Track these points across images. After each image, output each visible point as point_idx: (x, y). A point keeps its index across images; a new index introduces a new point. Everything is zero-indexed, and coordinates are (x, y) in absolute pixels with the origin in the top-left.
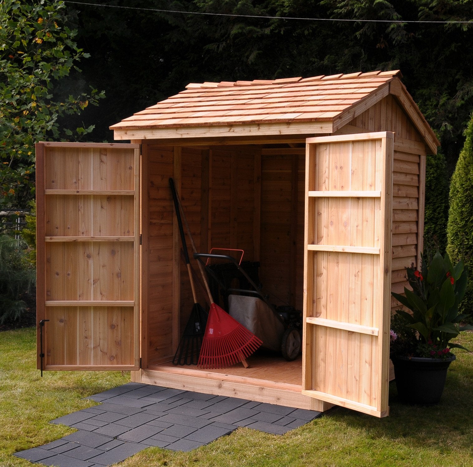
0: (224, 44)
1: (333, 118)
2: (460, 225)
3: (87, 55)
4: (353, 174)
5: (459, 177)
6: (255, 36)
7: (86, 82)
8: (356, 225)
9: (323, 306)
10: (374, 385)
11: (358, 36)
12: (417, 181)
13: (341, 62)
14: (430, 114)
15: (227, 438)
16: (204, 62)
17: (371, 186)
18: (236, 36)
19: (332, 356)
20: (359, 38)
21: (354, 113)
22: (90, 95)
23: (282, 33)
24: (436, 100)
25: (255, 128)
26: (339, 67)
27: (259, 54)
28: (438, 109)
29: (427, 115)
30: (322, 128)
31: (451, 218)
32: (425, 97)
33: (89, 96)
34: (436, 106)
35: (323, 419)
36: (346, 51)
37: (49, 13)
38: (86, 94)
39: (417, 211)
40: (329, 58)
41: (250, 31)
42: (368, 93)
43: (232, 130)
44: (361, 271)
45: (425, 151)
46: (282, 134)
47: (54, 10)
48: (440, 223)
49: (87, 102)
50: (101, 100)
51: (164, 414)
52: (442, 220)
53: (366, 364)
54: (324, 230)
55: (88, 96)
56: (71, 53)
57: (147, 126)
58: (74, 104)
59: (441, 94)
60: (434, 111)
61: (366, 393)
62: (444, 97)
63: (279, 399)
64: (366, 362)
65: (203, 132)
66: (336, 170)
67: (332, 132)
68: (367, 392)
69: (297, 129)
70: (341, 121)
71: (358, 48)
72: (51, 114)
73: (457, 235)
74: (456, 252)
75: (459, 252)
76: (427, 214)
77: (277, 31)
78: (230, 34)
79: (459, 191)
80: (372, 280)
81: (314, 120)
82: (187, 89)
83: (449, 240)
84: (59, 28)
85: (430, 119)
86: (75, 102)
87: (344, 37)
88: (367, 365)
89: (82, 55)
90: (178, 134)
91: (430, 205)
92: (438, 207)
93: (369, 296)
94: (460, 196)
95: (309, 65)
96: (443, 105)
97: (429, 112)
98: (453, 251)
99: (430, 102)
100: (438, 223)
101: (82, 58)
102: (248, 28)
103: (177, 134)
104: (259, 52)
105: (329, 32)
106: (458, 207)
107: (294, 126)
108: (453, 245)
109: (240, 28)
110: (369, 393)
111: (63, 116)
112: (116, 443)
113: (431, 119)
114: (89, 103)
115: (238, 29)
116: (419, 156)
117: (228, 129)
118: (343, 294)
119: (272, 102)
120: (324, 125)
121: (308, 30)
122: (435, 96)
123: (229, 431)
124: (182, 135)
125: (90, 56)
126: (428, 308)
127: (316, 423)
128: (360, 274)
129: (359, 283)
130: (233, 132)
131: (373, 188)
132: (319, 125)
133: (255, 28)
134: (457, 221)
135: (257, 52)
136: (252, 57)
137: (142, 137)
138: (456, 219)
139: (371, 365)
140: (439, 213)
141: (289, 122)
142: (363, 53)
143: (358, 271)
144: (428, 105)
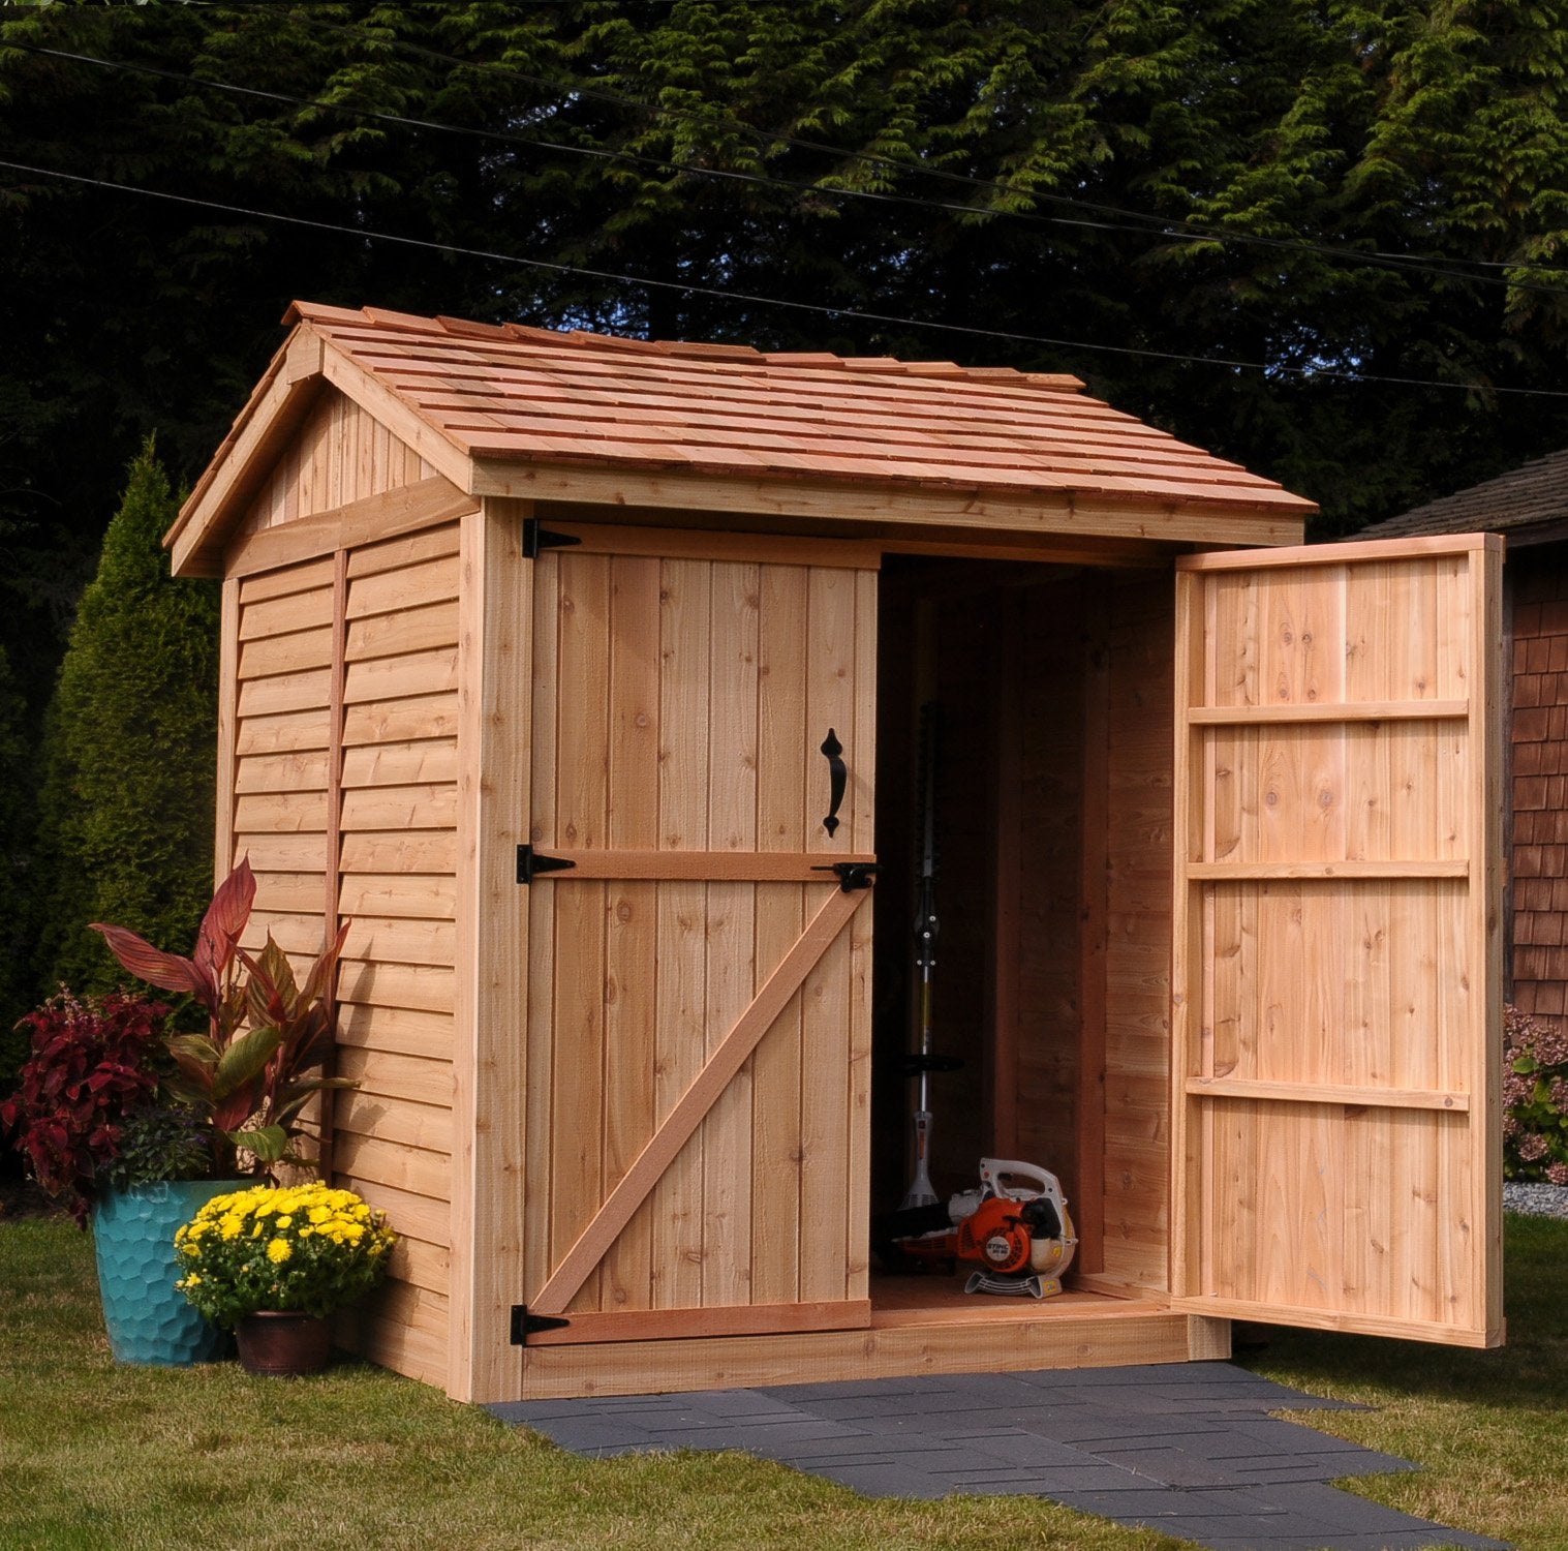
4: (1351, 654)
8: (1365, 798)
9: (1244, 1043)
10: (1448, 1258)
17: (1422, 686)
19: (1282, 1184)
43: (972, 510)
44: (1387, 931)
46: (1147, 537)
53: (1417, 1198)
54: (1241, 820)
61: (1417, 1284)
64: (1415, 1193)
66: (1284, 644)
68: (1421, 1283)
80: (1433, 955)
88: (1421, 1203)
93: (1421, 1002)
110: (1429, 1283)
117: (961, 504)
118: (1321, 1002)
128: (1386, 940)
129: (1385, 966)
131: (1429, 690)
139: (1433, 1200)
143: (1379, 932)
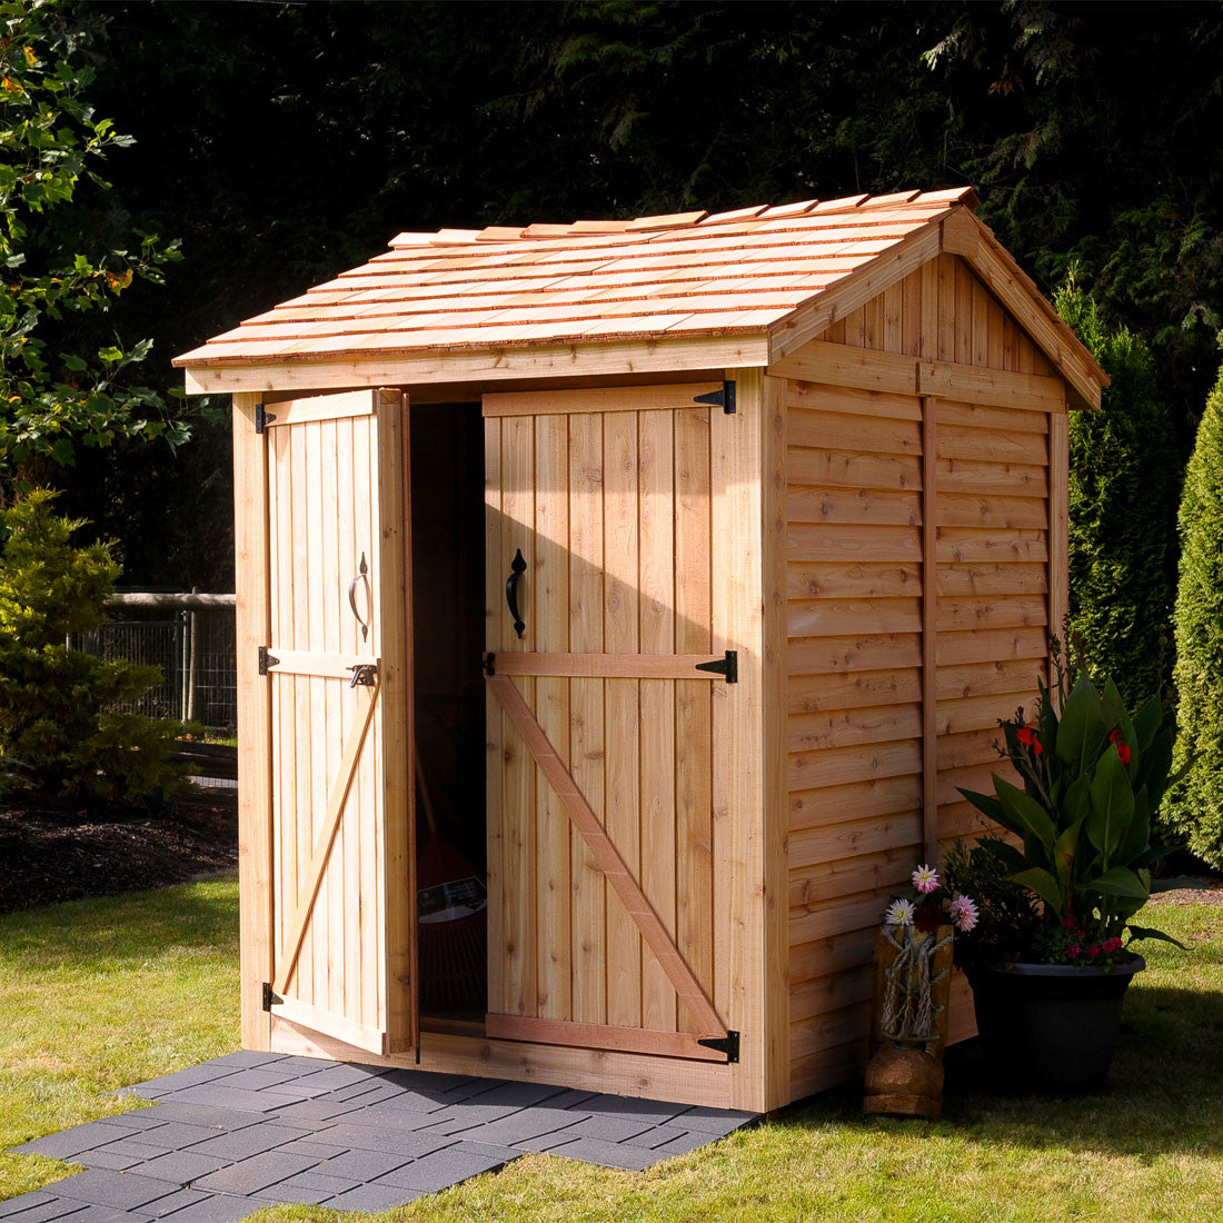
0: (540, 95)
1: (769, 326)
2: (1211, 602)
3: (126, 141)
5: (1204, 466)
6: (627, 70)
7: (129, 215)
11: (930, 62)
12: (1043, 484)
13: (886, 137)
14: (1152, 280)
15: (491, 1178)
16: (481, 149)
18: (573, 71)
20: (933, 67)
21: (833, 310)
22: (138, 254)
23: (709, 59)
24: (1172, 240)
25: (564, 357)
26: (879, 151)
27: (639, 119)
28: (1178, 265)
29: (1144, 285)
30: (739, 353)
31: (1184, 586)
32: (1138, 232)
33: (136, 258)
34: (1170, 258)
35: (764, 1132)
36: (901, 106)
37: (9, 23)
38: (126, 252)
39: (1047, 567)
40: (849, 127)
41: (613, 58)
42: (876, 254)
43: (502, 364)
45: (1067, 402)
46: (636, 371)
47: (24, 13)
48: (1155, 599)
49: (130, 273)
50: (168, 268)
51: (325, 1125)
52: (1161, 591)
55: (131, 258)
56: (77, 136)
57: (275, 356)
58: (91, 279)
59: (1187, 222)
60: (1165, 272)
62: (1194, 230)
63: (644, 1082)
65: (426, 370)
67: (765, 363)
69: (674, 358)
70: (792, 335)
71: (936, 94)
72: (22, 310)
73: (1204, 631)
74: (1200, 680)
75: (1209, 679)
76: (1114, 574)
77: (693, 55)
78: (553, 67)
79: (1205, 507)
81: (720, 334)
82: (392, 249)
83: (1181, 647)
84: (40, 65)
85: (1152, 296)
86: (92, 275)
87: (894, 65)
89: (111, 140)
90: (360, 375)
91: (1125, 547)
92: (1148, 554)
94: (1207, 520)
95: (792, 150)
96: (1192, 252)
97: (1150, 277)
98: (1194, 678)
99: (1153, 245)
100: (1149, 599)
101: (110, 148)
102: (607, 48)
103: (356, 375)
104: (642, 114)
105: (849, 51)
106: (1204, 551)
107: (667, 350)
108: (1192, 662)
109: (583, 48)
111: (58, 316)
112: (187, 1196)
113: (1155, 298)
114: (135, 276)
115: (577, 51)
116: (1048, 416)
117: (491, 361)
119: (614, 283)
120: (748, 346)
121: (788, 49)
122: (1168, 228)
123: (497, 1162)
124: (368, 378)
125: (134, 141)
126: (1061, 830)
127: (741, 1142)
130: (507, 367)
132: (732, 347)
133: (628, 49)
134: (1203, 593)
135: (636, 115)
136: (621, 131)
137: (261, 386)
138: (1200, 586)
140: (1151, 572)
141: (653, 340)
142: (952, 111)
144: (1144, 255)
